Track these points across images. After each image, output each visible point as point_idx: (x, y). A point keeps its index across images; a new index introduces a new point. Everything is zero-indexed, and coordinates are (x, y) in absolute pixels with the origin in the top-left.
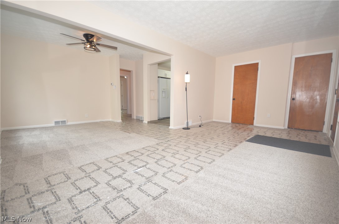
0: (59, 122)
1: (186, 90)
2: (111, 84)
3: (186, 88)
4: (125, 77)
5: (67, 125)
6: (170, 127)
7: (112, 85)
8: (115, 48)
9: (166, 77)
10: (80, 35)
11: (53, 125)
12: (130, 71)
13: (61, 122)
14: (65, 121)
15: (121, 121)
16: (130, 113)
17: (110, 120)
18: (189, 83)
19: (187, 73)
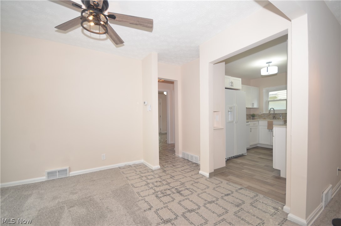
0: (55, 172)
2: (144, 103)
4: (165, 93)
5: (68, 177)
7: (146, 104)
9: (232, 87)
11: (45, 178)
12: (172, 82)
13: (59, 171)
14: (66, 170)
15: (160, 167)
16: (172, 143)
17: (142, 161)
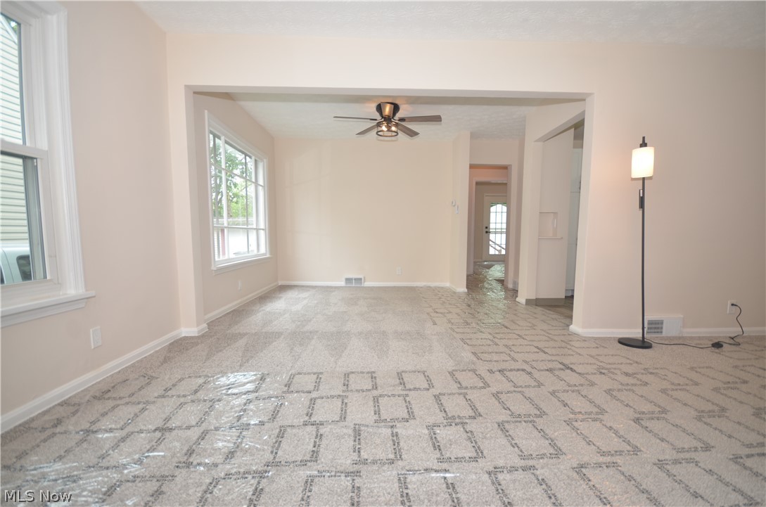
0: (352, 279)
1: (642, 205)
2: (452, 203)
3: (642, 200)
5: (364, 287)
6: (573, 328)
7: (454, 204)
8: (437, 119)
10: (371, 109)
11: (343, 283)
12: (506, 168)
13: (355, 279)
14: (361, 279)
15: (466, 290)
17: (447, 284)
18: (650, 178)
19: (644, 144)
